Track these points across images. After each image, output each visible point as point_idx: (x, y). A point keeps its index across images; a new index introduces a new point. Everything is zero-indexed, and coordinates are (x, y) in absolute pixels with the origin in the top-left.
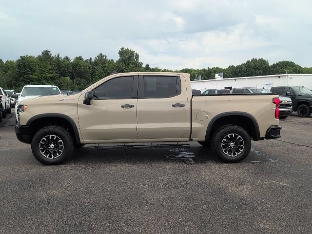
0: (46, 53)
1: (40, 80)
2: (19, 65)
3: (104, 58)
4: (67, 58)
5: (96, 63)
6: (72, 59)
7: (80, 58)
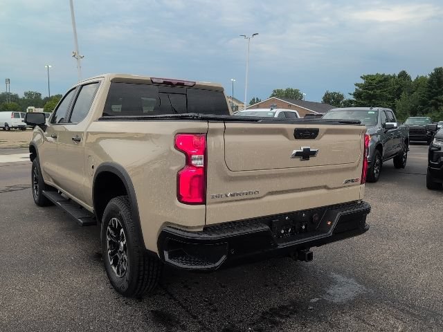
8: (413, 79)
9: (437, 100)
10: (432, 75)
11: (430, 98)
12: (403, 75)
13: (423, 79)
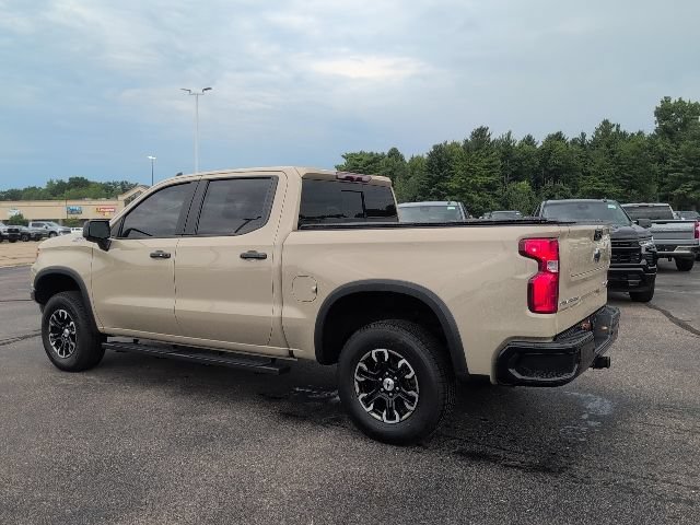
0: (481, 134)
1: (465, 192)
2: (430, 164)
3: (614, 130)
4: (529, 140)
5: (595, 144)
6: (540, 140)
7: (559, 137)
8: (407, 160)
9: (439, 188)
10: (431, 155)
11: (431, 185)
12: (394, 153)
13: (419, 159)
